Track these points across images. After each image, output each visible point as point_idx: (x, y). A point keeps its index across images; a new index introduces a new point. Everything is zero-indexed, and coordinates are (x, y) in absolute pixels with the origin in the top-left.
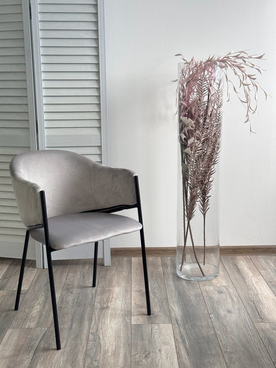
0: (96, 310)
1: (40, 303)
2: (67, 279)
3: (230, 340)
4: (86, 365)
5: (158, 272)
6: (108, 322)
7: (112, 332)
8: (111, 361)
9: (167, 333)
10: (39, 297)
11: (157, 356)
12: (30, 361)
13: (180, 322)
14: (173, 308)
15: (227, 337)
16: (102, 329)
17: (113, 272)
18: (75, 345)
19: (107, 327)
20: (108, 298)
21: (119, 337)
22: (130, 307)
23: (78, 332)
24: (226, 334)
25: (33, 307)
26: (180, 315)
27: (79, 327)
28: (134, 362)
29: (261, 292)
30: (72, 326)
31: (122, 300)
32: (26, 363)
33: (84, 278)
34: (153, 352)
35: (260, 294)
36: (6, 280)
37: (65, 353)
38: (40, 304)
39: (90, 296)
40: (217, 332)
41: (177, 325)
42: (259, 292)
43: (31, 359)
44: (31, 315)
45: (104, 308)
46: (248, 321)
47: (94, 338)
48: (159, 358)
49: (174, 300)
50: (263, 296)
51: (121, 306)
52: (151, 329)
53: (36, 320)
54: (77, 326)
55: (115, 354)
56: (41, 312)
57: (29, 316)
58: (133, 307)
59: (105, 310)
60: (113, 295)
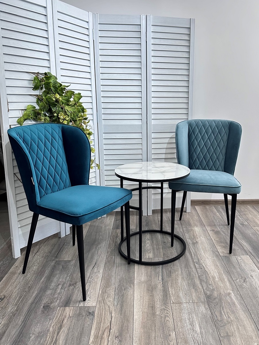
1: (149, 238)
4: (204, 288)
5: (218, 216)
6: (203, 253)
7: (210, 261)
8: (221, 284)
9: (249, 263)
11: (252, 280)
12: (162, 285)
13: (253, 254)
14: (242, 243)
16: (202, 260)
17: (188, 216)
18: (188, 272)
19: (204, 258)
20: (194, 235)
21: (217, 265)
22: (213, 242)
23: (186, 261)
25: (145, 242)
26: (250, 249)
27: (184, 258)
28: (239, 286)
31: (204, 237)
32: (160, 286)
34: (247, 277)
36: (118, 221)
37: (185, 279)
39: (181, 234)
41: (252, 256)
43: (162, 283)
44: (147, 248)
45: (195, 243)
47: (200, 267)
48: (254, 282)
49: (239, 237)
51: (206, 241)
52: (236, 259)
53: (152, 252)
55: (222, 280)
56: (152, 245)
58: (215, 243)
59: (196, 244)
60: (196, 233)
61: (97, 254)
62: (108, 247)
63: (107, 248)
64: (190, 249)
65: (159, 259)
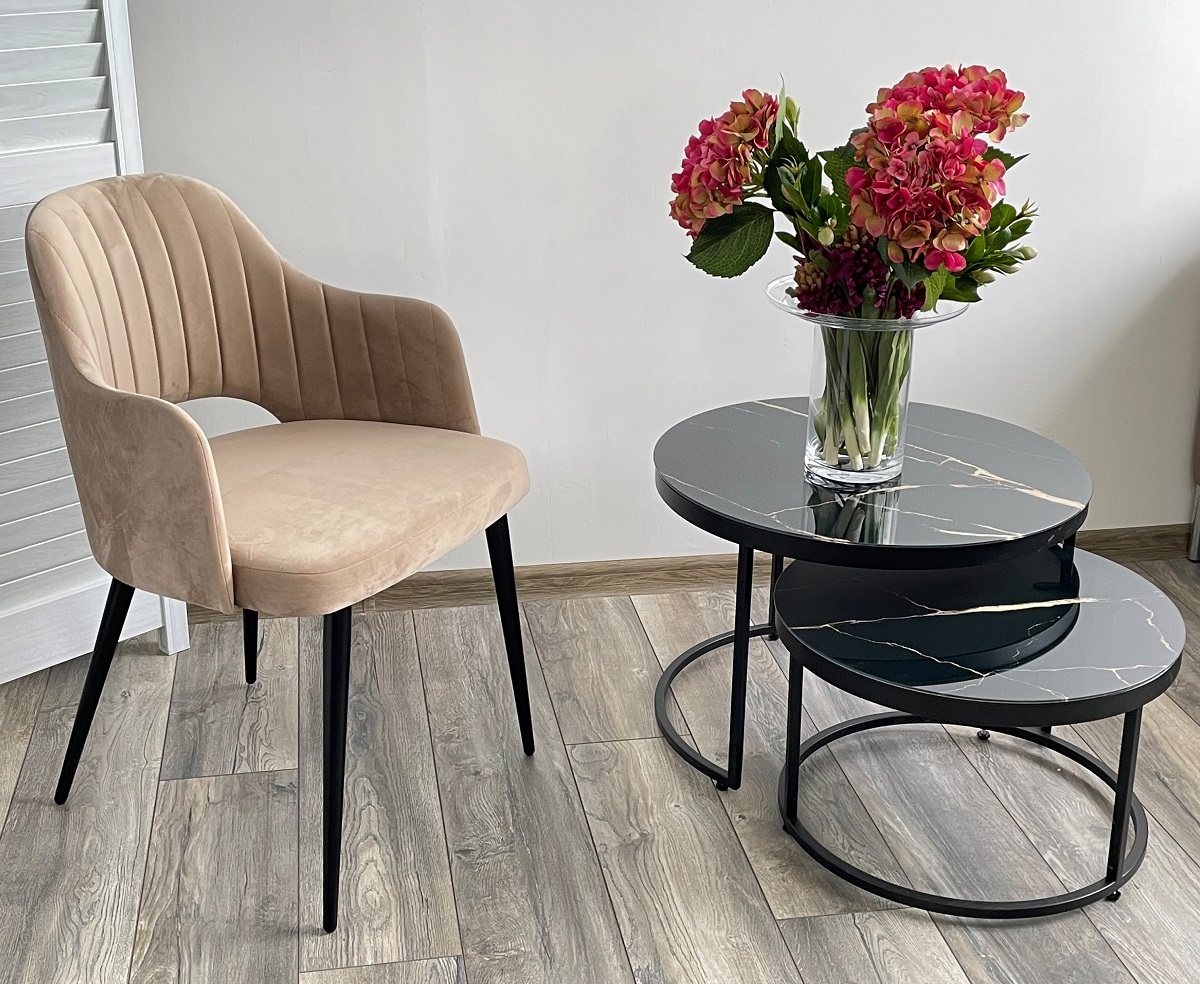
0: (607, 856)
1: (375, 831)
2: (430, 709)
3: (1173, 971)
6: (681, 910)
7: (717, 961)
9: (929, 954)
10: (356, 803)
14: (889, 826)
15: (1155, 959)
16: (674, 954)
17: (592, 665)
19: (688, 941)
20: (628, 796)
22: (733, 833)
23: (588, 973)
24: (1143, 942)
25: (356, 856)
26: (934, 861)
27: (579, 945)
29: (1165, 735)
30: (549, 942)
31: (686, 802)
33: (493, 699)
35: (1162, 739)
36: (190, 723)
38: (376, 839)
39: (557, 790)
40: (1105, 934)
42: (1156, 732)
44: (364, 896)
45: (635, 847)
46: (1187, 871)
49: (874, 787)
50: (1176, 747)
51: (693, 831)
52: (860, 938)
53: (393, 920)
54: (570, 943)
56: (396, 878)
57: (356, 902)
58: (744, 835)
59: (641, 853)
60: (639, 776)
61: (76, 954)
62: (137, 902)
63: (131, 910)
64: (611, 886)
65: (434, 967)
